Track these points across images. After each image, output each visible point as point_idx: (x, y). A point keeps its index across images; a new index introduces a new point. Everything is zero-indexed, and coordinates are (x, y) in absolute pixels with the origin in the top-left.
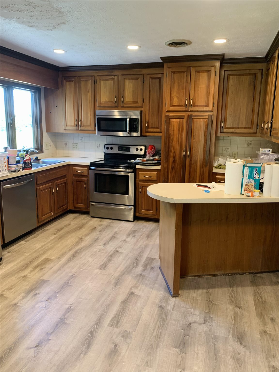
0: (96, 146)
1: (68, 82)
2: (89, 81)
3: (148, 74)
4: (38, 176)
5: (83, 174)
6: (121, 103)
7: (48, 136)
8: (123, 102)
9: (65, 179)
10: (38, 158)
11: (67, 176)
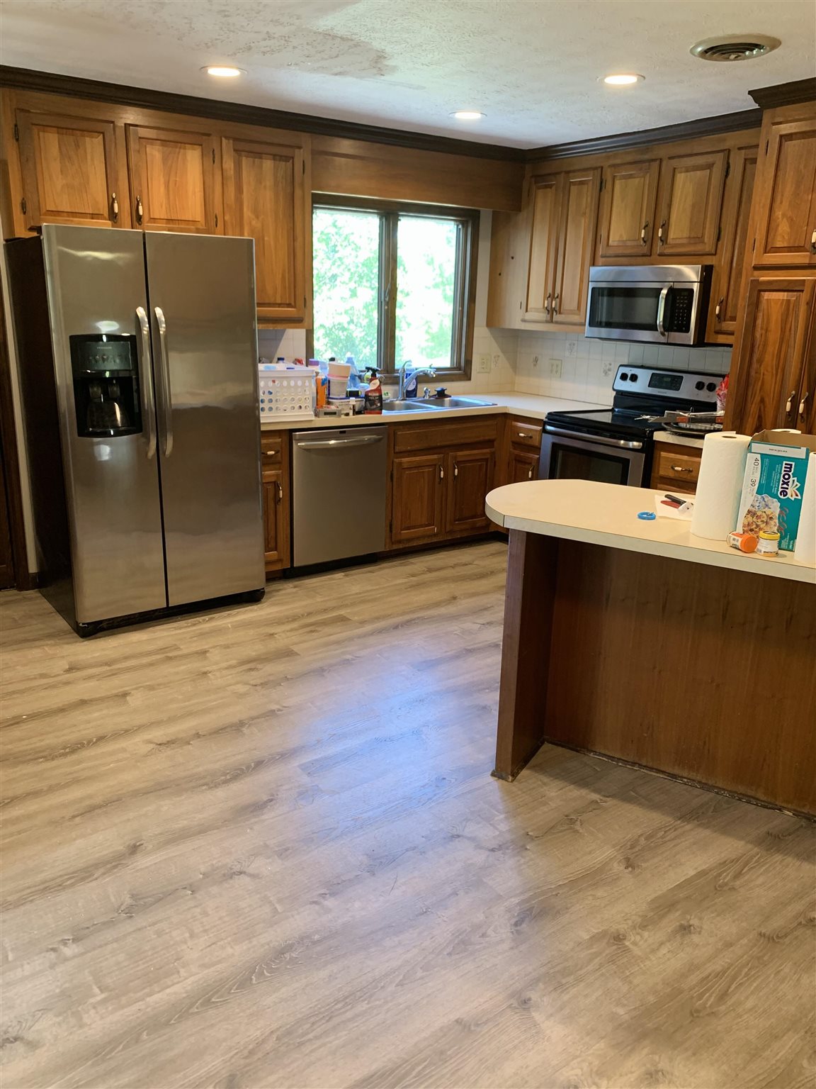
0: (602, 371)
1: (541, 190)
2: (587, 184)
3: (740, 149)
4: (399, 433)
5: (530, 442)
6: (660, 243)
7: (492, 338)
8: (664, 240)
9: (488, 450)
10: (446, 392)
11: (495, 443)
